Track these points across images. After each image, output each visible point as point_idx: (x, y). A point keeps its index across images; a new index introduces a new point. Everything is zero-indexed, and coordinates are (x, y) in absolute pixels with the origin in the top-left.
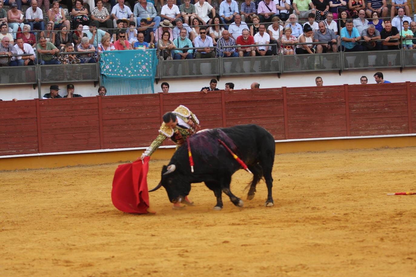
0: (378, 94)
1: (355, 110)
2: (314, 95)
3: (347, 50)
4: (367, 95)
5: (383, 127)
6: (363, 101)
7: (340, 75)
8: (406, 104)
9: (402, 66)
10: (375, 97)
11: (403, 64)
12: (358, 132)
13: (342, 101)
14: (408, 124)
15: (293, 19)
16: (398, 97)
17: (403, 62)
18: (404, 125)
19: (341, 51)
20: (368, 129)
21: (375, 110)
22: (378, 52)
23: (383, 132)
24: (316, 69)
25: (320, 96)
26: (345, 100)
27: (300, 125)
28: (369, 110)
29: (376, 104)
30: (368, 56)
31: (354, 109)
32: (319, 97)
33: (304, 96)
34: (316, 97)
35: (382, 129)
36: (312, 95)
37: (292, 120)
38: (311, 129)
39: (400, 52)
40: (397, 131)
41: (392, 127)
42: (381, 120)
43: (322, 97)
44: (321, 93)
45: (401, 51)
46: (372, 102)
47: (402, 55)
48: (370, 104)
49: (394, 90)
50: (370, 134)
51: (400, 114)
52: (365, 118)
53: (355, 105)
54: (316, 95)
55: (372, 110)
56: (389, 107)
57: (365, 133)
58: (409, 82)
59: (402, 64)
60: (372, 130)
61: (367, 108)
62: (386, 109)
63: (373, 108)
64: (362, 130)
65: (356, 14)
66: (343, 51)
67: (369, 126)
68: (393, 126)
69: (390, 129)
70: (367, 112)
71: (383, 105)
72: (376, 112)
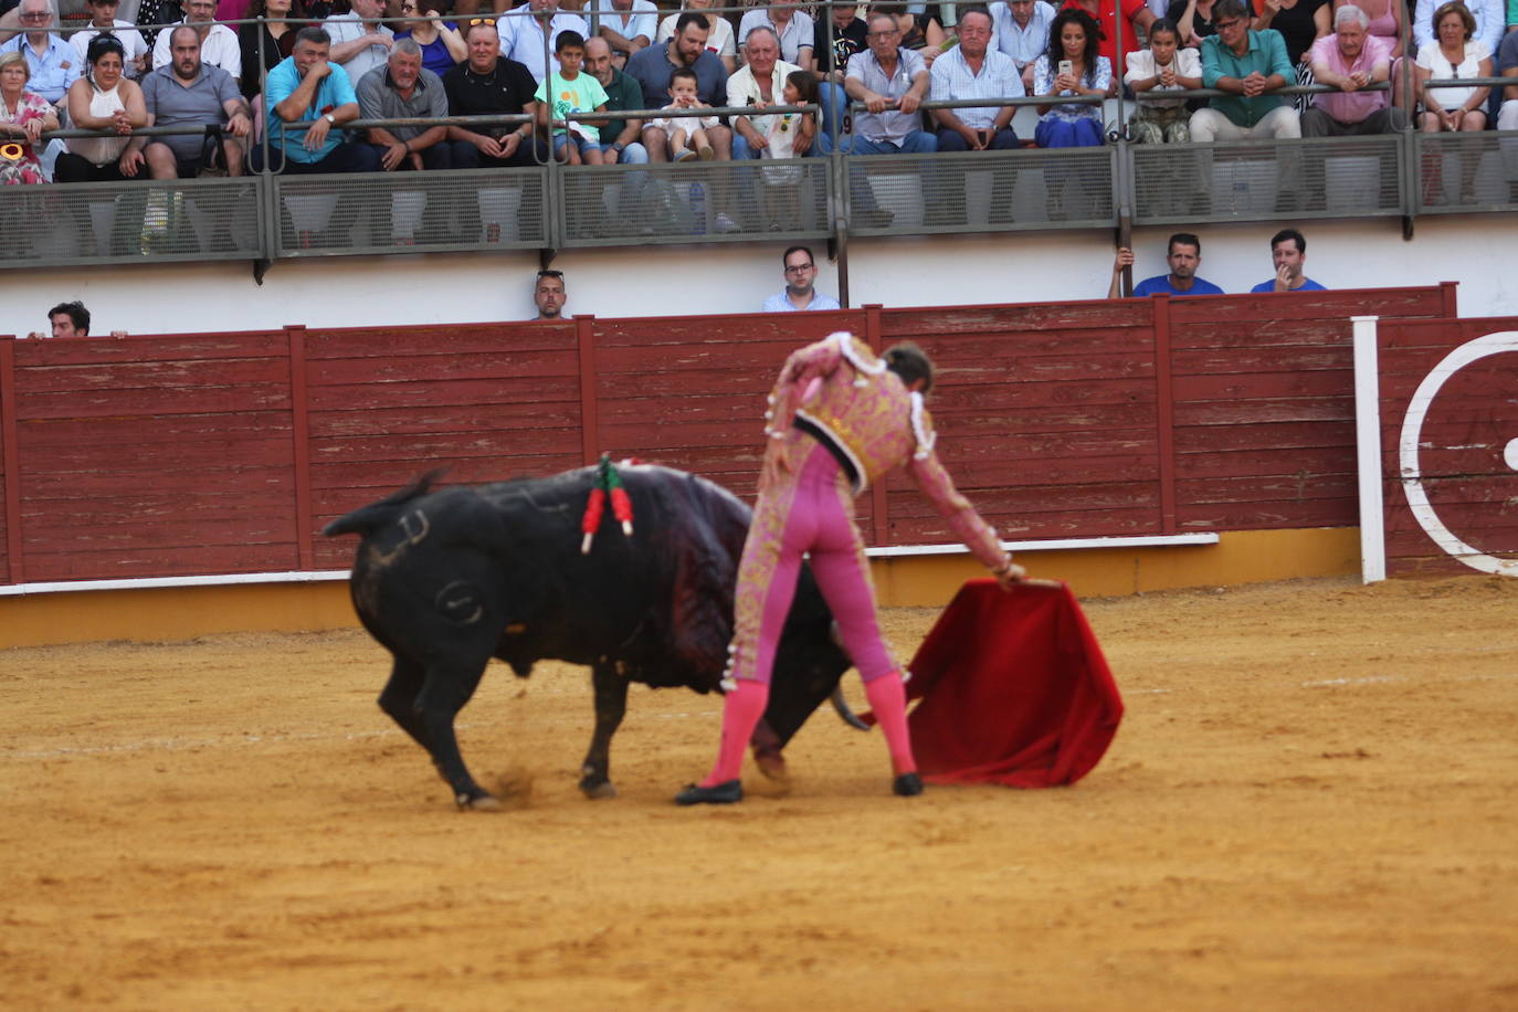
0: (446, 372)
1: (338, 445)
2: (146, 375)
3: (295, 167)
4: (391, 375)
6: (372, 405)
7: (260, 283)
8: (572, 419)
9: (550, 243)
10: (431, 386)
11: (555, 237)
13: (275, 403)
15: (37, 18)
16: (537, 389)
17: (553, 225)
19: (267, 172)
21: (429, 451)
22: (439, 178)
24: (146, 254)
25: (171, 381)
26: (291, 397)
27: (79, 515)
28: (404, 449)
29: (432, 421)
30: (395, 195)
31: (331, 441)
32: (168, 384)
33: (99, 378)
34: (156, 384)
36: (137, 375)
37: (41, 493)
38: (129, 537)
39: (540, 176)
43: (181, 387)
44: (179, 364)
45: (548, 172)
46: (418, 410)
47: (552, 193)
48: (406, 419)
49: (518, 356)
53: (337, 426)
54: (154, 375)
55: (418, 446)
56: (494, 434)
58: (591, 318)
59: (551, 232)
61: (396, 437)
62: (481, 443)
63: (420, 440)
66: (274, 168)
70: (393, 457)
71: (469, 422)
72: (434, 456)
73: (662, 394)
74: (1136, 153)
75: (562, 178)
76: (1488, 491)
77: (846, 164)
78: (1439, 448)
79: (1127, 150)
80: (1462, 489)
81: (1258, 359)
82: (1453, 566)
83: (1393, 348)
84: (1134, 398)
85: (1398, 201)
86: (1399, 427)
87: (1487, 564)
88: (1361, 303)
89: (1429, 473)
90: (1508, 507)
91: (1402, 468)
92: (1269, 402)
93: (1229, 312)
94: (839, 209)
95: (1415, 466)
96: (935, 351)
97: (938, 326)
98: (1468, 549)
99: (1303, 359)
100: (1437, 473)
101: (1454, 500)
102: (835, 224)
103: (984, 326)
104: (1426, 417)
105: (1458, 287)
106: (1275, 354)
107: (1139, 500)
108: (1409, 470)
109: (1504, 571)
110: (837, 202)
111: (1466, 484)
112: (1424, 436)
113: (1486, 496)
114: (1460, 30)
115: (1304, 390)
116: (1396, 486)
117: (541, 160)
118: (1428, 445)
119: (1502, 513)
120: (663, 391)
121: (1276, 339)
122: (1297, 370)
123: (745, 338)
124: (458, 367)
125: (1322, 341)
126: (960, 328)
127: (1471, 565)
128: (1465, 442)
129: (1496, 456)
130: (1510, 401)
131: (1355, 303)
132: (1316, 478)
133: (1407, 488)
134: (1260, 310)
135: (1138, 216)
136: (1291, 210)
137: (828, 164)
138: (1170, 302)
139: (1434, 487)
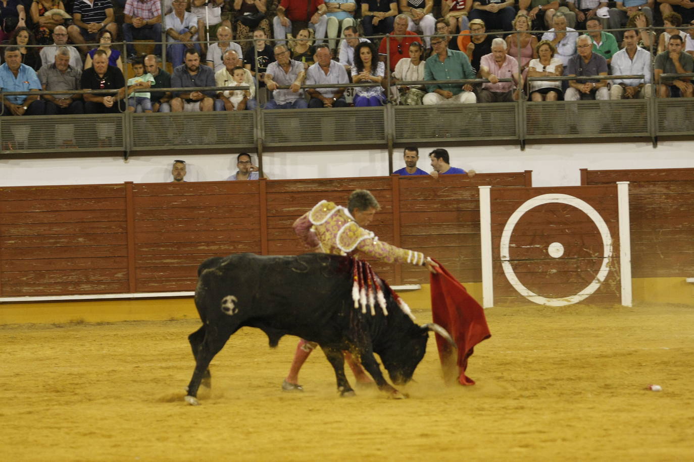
0: (64, 206)
1: (13, 240)
4: (39, 208)
5: (73, 277)
6: (30, 221)
8: (122, 229)
9: (126, 148)
10: (57, 213)
11: (128, 145)
12: (18, 288)
14: (128, 274)
16: (106, 215)
17: (128, 142)
18: (120, 275)
20: (42, 281)
21: (56, 243)
23: (74, 289)
28: (44, 242)
29: (58, 229)
30: (56, 126)
31: (10, 238)
35: (71, 283)
39: (121, 117)
40: (103, 286)
41: (92, 278)
42: (69, 264)
45: (125, 116)
46: (51, 224)
47: (127, 126)
48: (45, 228)
49: (98, 200)
50: (45, 292)
51: (111, 250)
52: (35, 258)
53: (13, 231)
55: (51, 241)
56: (86, 235)
57: (35, 290)
58: (132, 183)
59: (126, 143)
60: (50, 284)
62: (81, 239)
63: (51, 238)
64: (28, 285)
65: (46, 36)
67: (42, 276)
68: (94, 276)
69: (88, 282)
70: (40, 246)
71: (75, 230)
72: (58, 245)
73: (164, 218)
74: (396, 109)
75: (132, 119)
76: (541, 267)
77: (263, 113)
78: (518, 247)
79: (391, 108)
80: (529, 266)
81: (439, 205)
82: (524, 301)
83: (498, 201)
84: (382, 222)
85: (515, 133)
86: (500, 236)
87: (540, 300)
88: (487, 180)
89: (513, 258)
90: (550, 274)
91: (501, 255)
92: (444, 225)
93: (426, 183)
94: (259, 134)
95: (507, 255)
96: (291, 200)
97: (293, 188)
98: (531, 293)
99: (461, 205)
100: (517, 258)
101: (524, 270)
102: (257, 141)
103: (313, 188)
104: (512, 233)
105: (532, 173)
106: (446, 203)
107: (384, 269)
108: (505, 257)
109: (548, 304)
110: (258, 130)
111: (531, 264)
112: (511, 241)
113: (540, 269)
114: (549, 53)
115: (461, 219)
116: (498, 264)
117: (122, 110)
118: (514, 245)
119: (547, 277)
120: (166, 217)
121: (447, 196)
122: (459, 210)
123: (203, 193)
124: (70, 205)
125: (469, 197)
126: (303, 189)
127: (531, 300)
128: (530, 244)
129: (544, 251)
130: (551, 225)
131: (485, 180)
132: (467, 260)
133: (503, 265)
134: (441, 182)
135: (397, 138)
136: (468, 137)
137: (254, 113)
138: (400, 178)
139: (516, 265)
